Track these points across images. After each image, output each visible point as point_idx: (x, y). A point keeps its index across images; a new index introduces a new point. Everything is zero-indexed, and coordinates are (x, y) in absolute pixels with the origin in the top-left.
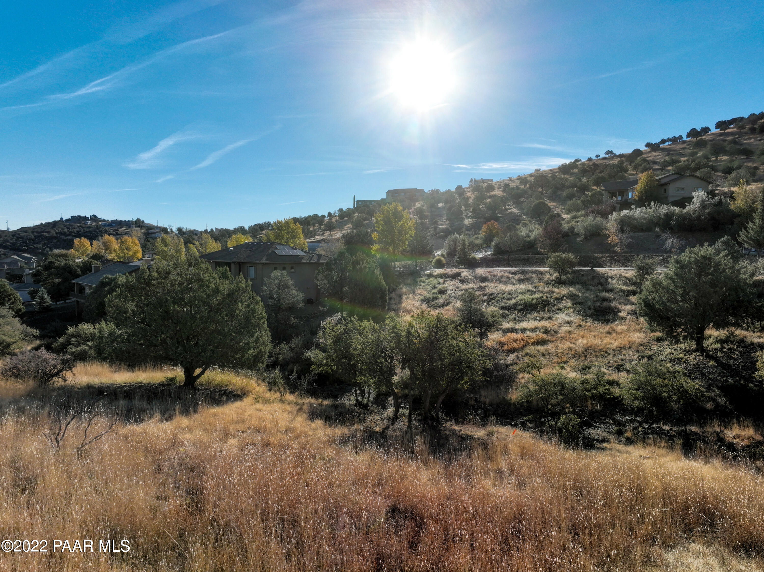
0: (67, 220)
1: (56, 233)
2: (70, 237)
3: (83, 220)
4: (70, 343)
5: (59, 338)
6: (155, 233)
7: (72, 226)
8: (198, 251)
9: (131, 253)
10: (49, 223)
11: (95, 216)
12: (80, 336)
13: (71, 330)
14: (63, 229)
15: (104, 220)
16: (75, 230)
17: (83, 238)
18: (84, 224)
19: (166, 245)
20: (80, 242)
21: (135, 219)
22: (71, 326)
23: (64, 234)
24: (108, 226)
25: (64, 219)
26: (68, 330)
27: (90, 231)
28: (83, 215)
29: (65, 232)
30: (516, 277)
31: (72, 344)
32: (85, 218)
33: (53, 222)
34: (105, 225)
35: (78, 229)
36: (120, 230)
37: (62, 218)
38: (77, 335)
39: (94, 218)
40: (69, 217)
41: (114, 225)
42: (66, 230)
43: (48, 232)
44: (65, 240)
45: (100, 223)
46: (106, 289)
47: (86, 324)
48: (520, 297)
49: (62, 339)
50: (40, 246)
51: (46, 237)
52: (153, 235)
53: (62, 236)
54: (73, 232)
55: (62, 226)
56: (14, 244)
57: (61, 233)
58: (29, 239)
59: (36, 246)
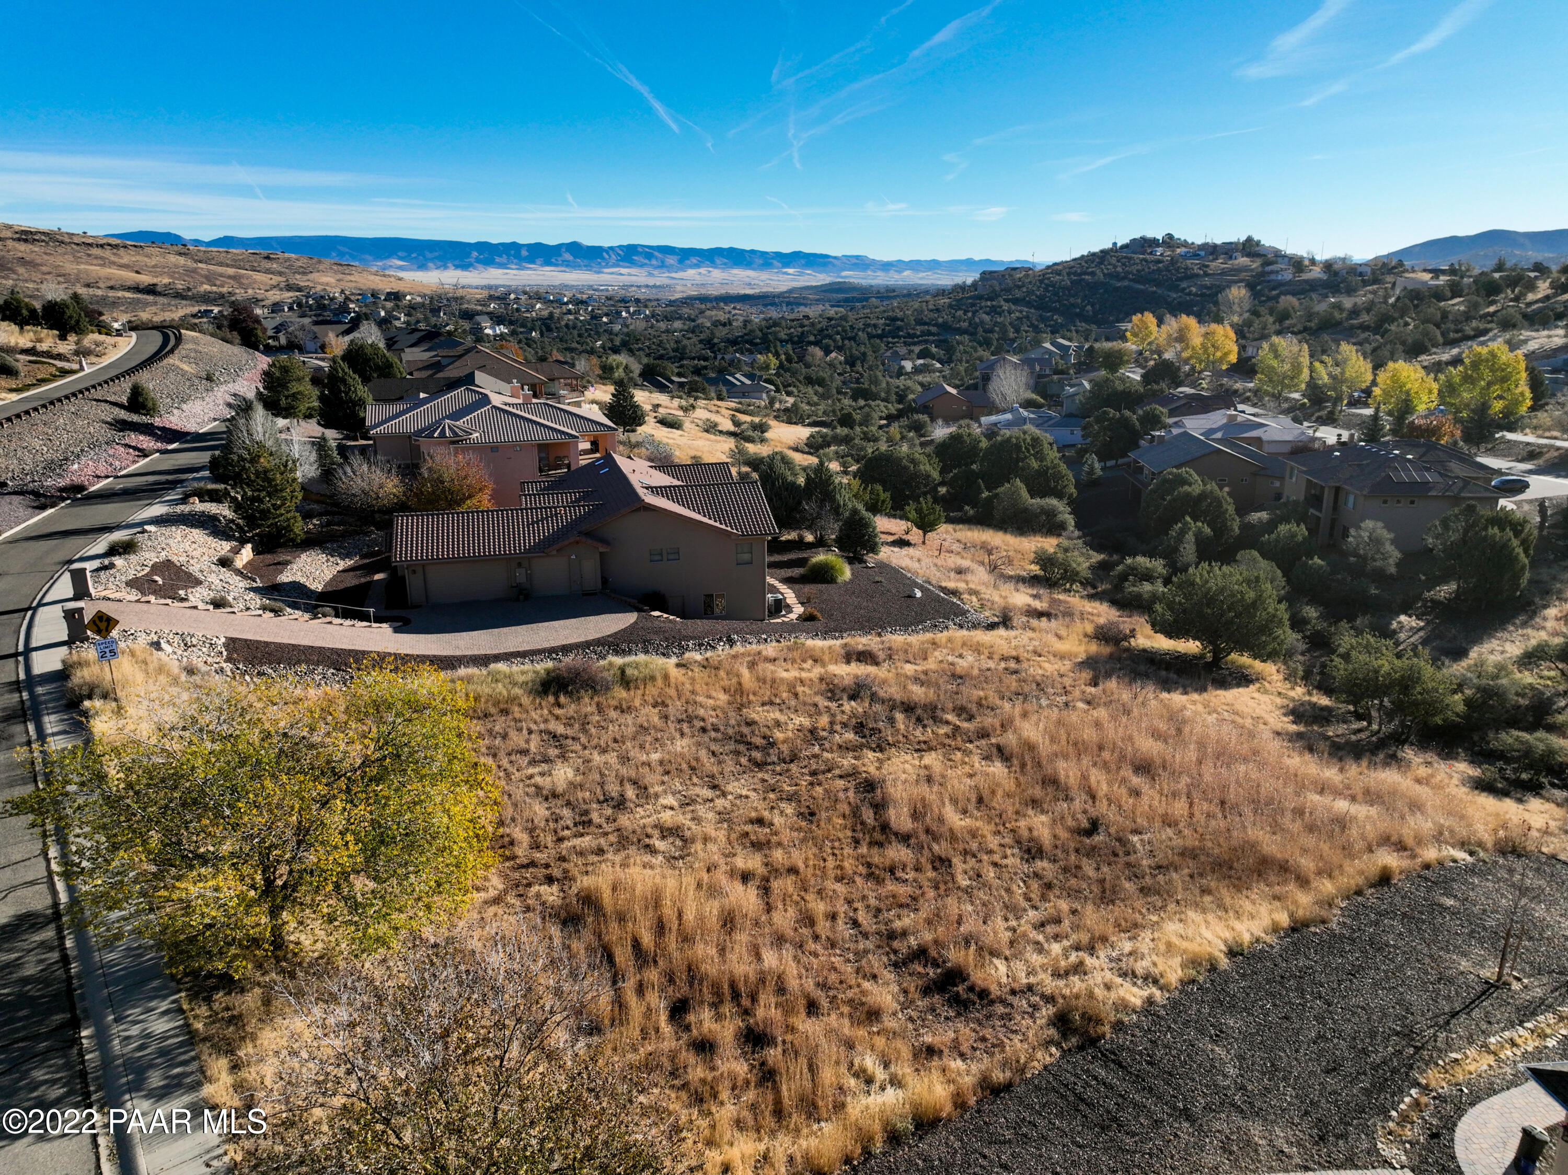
0: (1123, 247)
1: (1104, 275)
2: (1126, 283)
3: (1150, 246)
4: (1128, 578)
6: (1277, 272)
7: (1130, 259)
8: (1330, 375)
9: (1219, 354)
10: (1094, 254)
11: (1170, 236)
14: (1115, 267)
15: (1185, 244)
16: (1134, 269)
17: (1146, 313)
18: (1151, 253)
19: (1277, 356)
20: (1141, 320)
21: (1243, 238)
22: (1130, 555)
23: (1117, 276)
24: (1190, 258)
25: (1119, 245)
26: (1126, 559)
27: (1159, 270)
28: (1150, 234)
29: (1118, 273)
32: (1153, 242)
33: (1102, 251)
34: (1184, 257)
35: (1139, 267)
36: (1213, 265)
37: (1115, 244)
38: (1134, 569)
39: (1169, 241)
40: (1126, 240)
41: (1202, 253)
42: (1119, 269)
43: (1093, 274)
44: (1117, 289)
45: (1178, 251)
47: (1144, 556)
49: (1120, 569)
50: (1079, 301)
51: (1088, 284)
52: (1273, 277)
53: (1113, 282)
54: (1131, 273)
55: (1114, 260)
56: (1041, 298)
57: (1110, 275)
58: (1064, 288)
59: (1072, 300)
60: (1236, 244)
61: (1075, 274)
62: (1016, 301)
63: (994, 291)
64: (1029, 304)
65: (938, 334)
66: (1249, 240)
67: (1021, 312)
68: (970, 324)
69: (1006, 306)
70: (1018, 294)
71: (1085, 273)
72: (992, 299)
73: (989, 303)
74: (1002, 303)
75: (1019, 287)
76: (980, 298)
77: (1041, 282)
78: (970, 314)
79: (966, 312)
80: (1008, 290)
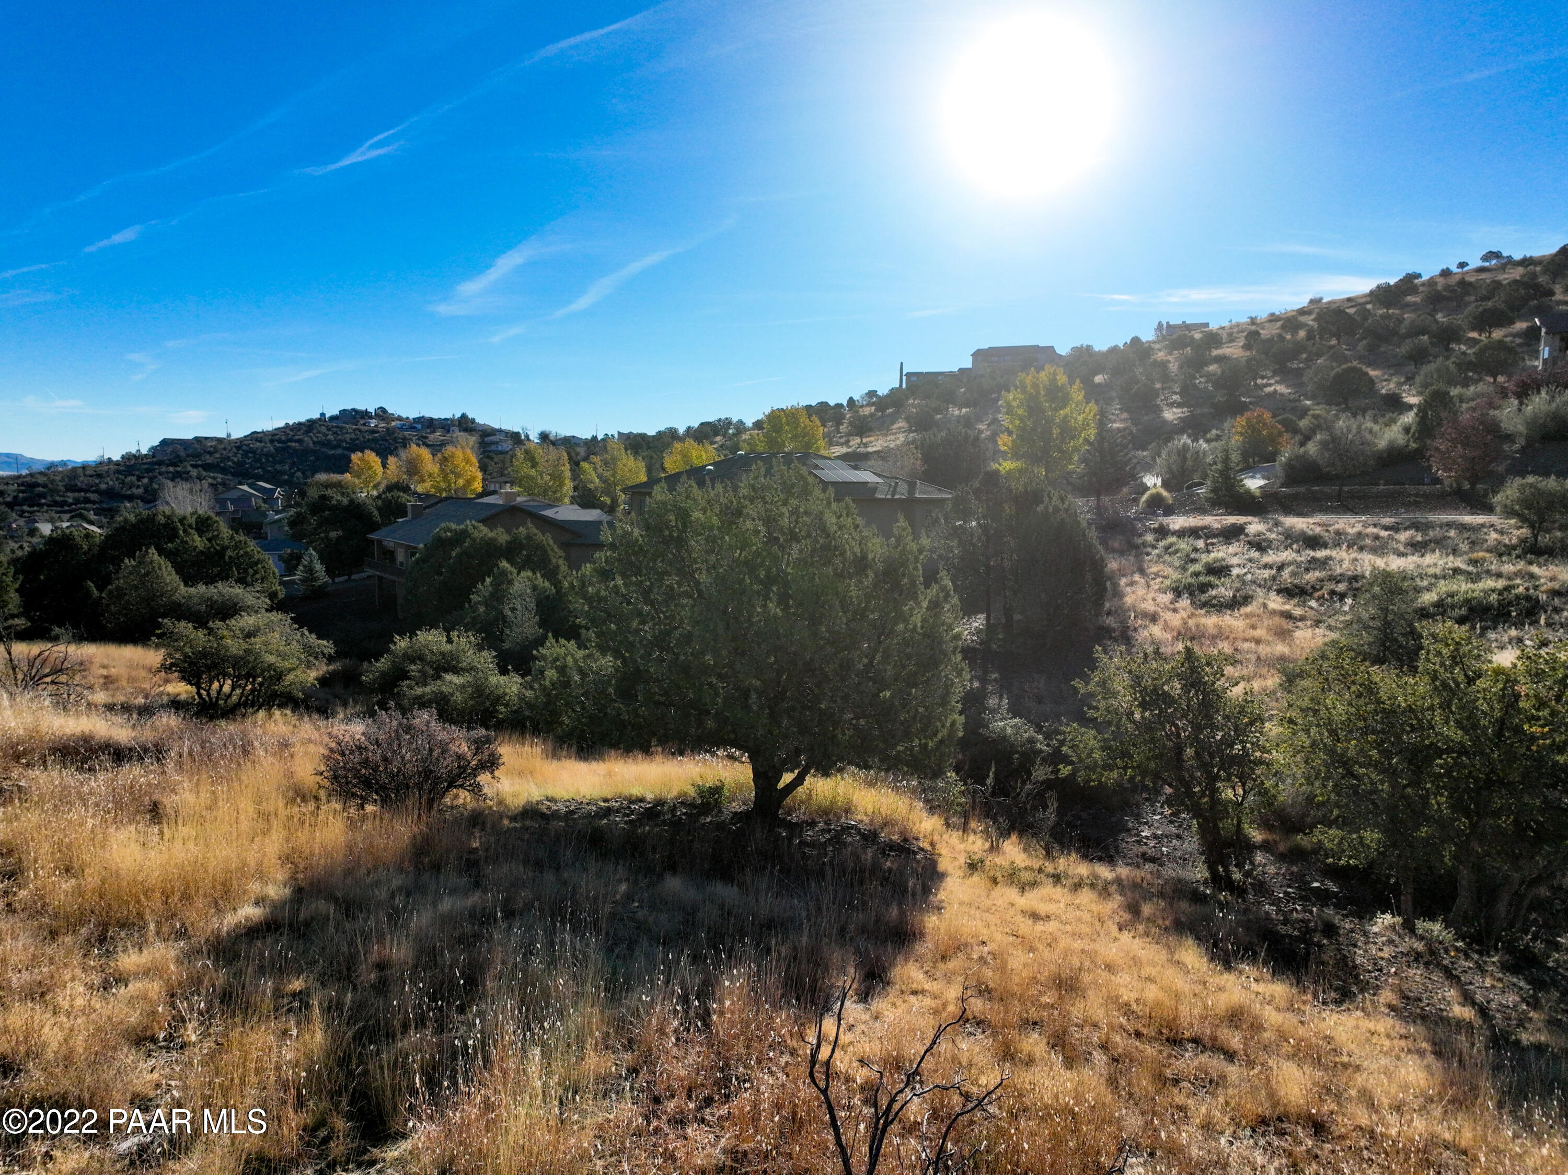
0: (333, 418)
1: (314, 443)
2: (339, 451)
3: (362, 418)
4: (405, 675)
5: (377, 660)
6: (497, 443)
7: (341, 428)
8: (600, 477)
9: (461, 482)
10: (300, 424)
11: (383, 410)
12: (422, 658)
13: (401, 644)
14: (325, 435)
15: (400, 418)
16: (348, 437)
17: (367, 452)
18: (364, 424)
19: (534, 465)
20: (362, 460)
21: (458, 415)
22: (402, 634)
23: (328, 444)
24: (406, 430)
25: (327, 416)
26: (395, 643)
27: (375, 440)
28: (361, 407)
29: (329, 441)
30: (1403, 536)
31: (408, 678)
32: (365, 414)
33: (308, 421)
34: (401, 428)
35: (353, 436)
36: (431, 437)
37: (323, 414)
38: (416, 657)
39: (382, 413)
40: (336, 412)
41: (419, 426)
42: (331, 437)
43: (300, 441)
44: (332, 457)
45: (393, 424)
46: (454, 554)
47: (433, 631)
48: (1444, 587)
49: (383, 664)
50: (287, 467)
51: (296, 450)
52: (493, 448)
53: (324, 449)
54: (345, 441)
55: (324, 429)
56: (240, 464)
57: (322, 444)
58: (267, 455)
59: (278, 467)
60: (452, 420)
61: (280, 441)
62: (207, 467)
63: (178, 456)
64: (224, 471)
65: (101, 502)
66: (464, 416)
67: (214, 478)
68: (146, 490)
69: (194, 473)
70: (209, 459)
71: (290, 440)
72: (174, 465)
73: (171, 469)
74: (189, 468)
75: (210, 453)
76: (160, 463)
77: (238, 448)
78: (146, 481)
79: (139, 478)
80: (197, 456)
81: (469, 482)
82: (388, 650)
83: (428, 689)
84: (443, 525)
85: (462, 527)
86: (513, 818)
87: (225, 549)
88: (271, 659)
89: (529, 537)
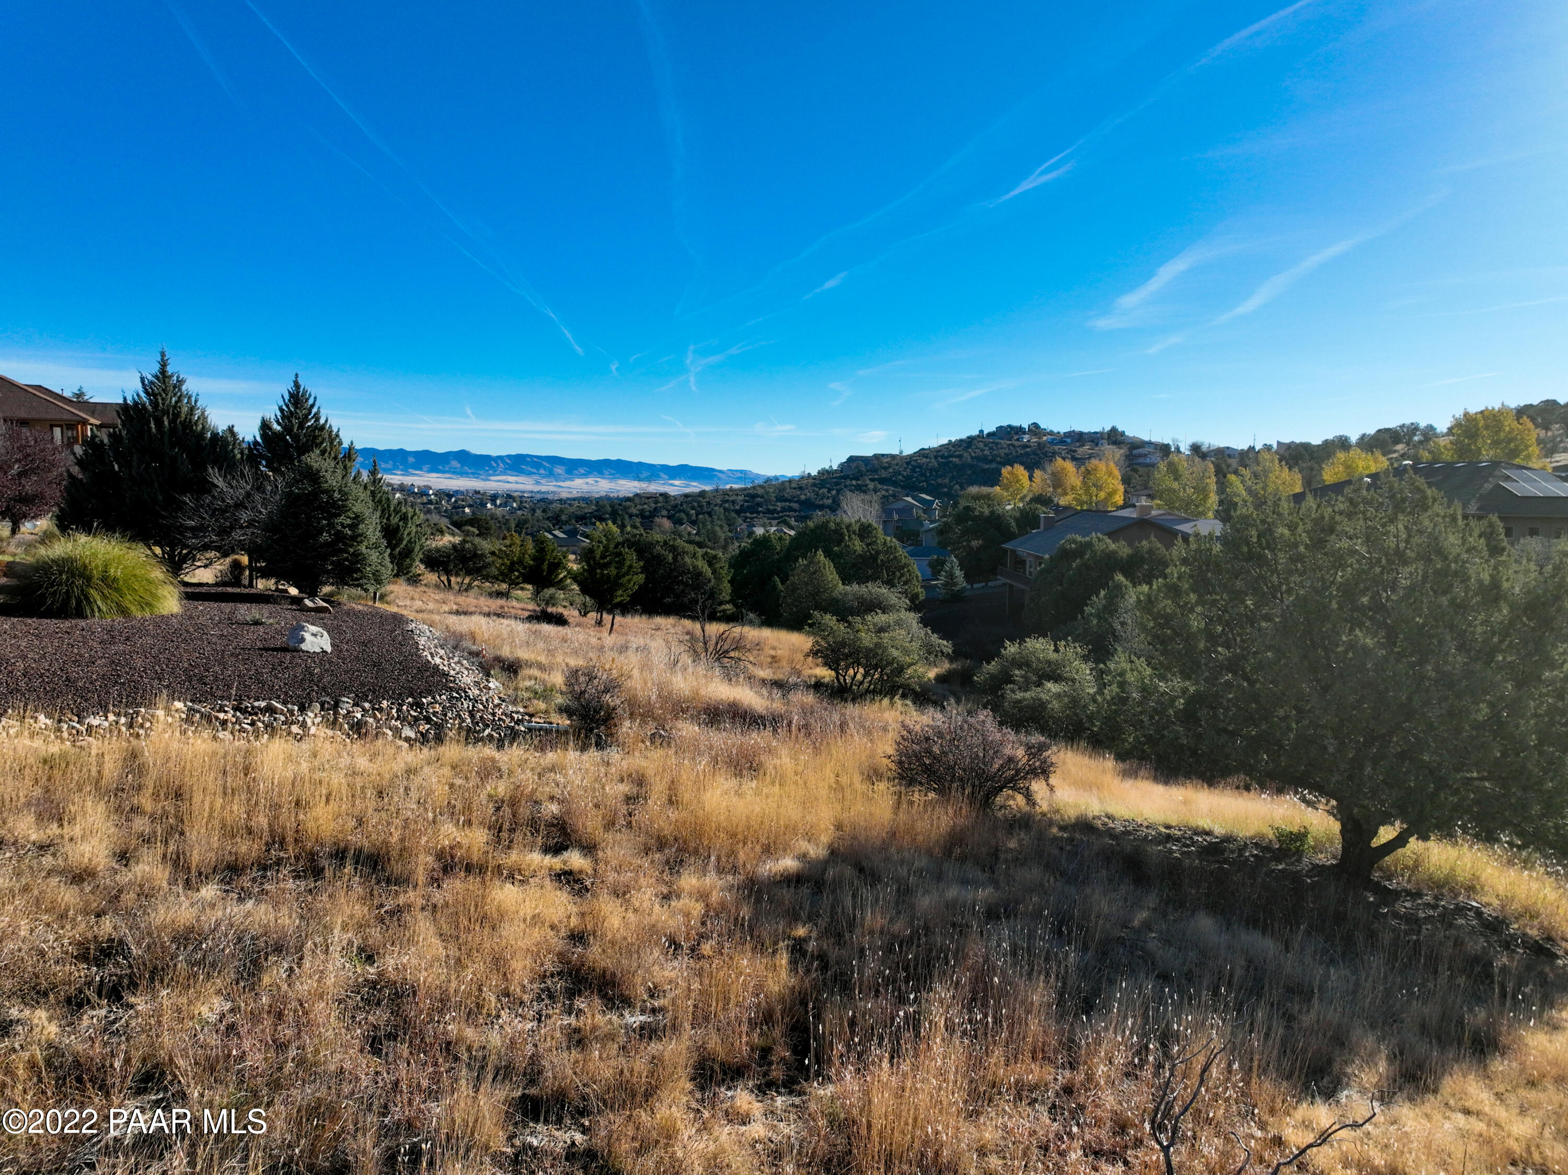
0: (989, 435)
1: (972, 458)
2: (994, 466)
3: (1016, 433)
4: (1009, 680)
5: (988, 663)
6: (1145, 455)
7: (997, 444)
8: (1249, 490)
9: (1102, 495)
10: (961, 440)
11: (1036, 425)
12: (1028, 664)
13: (1011, 649)
14: (982, 450)
15: (1051, 433)
16: (1002, 452)
17: (1016, 466)
18: (1018, 440)
19: (1177, 478)
20: (1011, 473)
21: (1107, 428)
22: (1012, 640)
23: (984, 459)
24: (1056, 444)
25: (986, 432)
26: (1006, 648)
27: (1027, 454)
28: (1016, 423)
29: (985, 456)
31: (1013, 682)
32: (1019, 430)
34: (1052, 443)
35: (1006, 451)
36: (1080, 450)
37: (981, 431)
38: (1023, 663)
39: (1035, 429)
40: (993, 429)
41: (1069, 440)
42: (987, 452)
43: (960, 457)
44: (985, 471)
45: (1045, 438)
46: (1074, 565)
47: (1041, 640)
49: (992, 667)
50: (947, 481)
51: (955, 466)
52: (1141, 460)
53: (980, 464)
54: (999, 456)
55: (981, 445)
56: (908, 478)
57: (978, 458)
58: (931, 470)
59: (940, 481)
60: (1102, 433)
61: (943, 457)
62: (882, 481)
63: (860, 471)
64: (895, 484)
65: (799, 511)
66: (1114, 430)
67: (887, 490)
68: (834, 501)
69: (871, 486)
70: (884, 474)
71: (952, 456)
72: (857, 479)
73: (854, 482)
74: (868, 482)
75: (885, 468)
76: (846, 477)
77: (908, 463)
78: (834, 492)
79: (829, 491)
80: (874, 471)
81: (1110, 495)
82: (998, 654)
83: (1028, 695)
84: (1069, 536)
85: (1087, 539)
86: (1062, 828)
87: (878, 553)
88: (895, 653)
89: (1151, 551)
